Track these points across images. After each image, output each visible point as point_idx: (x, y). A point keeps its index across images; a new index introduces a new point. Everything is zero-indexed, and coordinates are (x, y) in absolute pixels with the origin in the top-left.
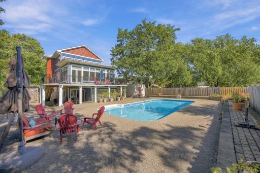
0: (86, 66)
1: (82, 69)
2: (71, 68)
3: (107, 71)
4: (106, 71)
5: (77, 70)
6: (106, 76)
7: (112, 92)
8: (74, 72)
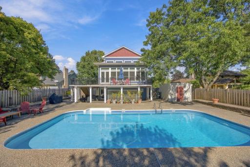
0: (113, 67)
1: (110, 70)
2: (101, 71)
3: (138, 69)
4: (136, 69)
5: (105, 71)
6: (136, 75)
7: (125, 93)
8: (103, 73)
